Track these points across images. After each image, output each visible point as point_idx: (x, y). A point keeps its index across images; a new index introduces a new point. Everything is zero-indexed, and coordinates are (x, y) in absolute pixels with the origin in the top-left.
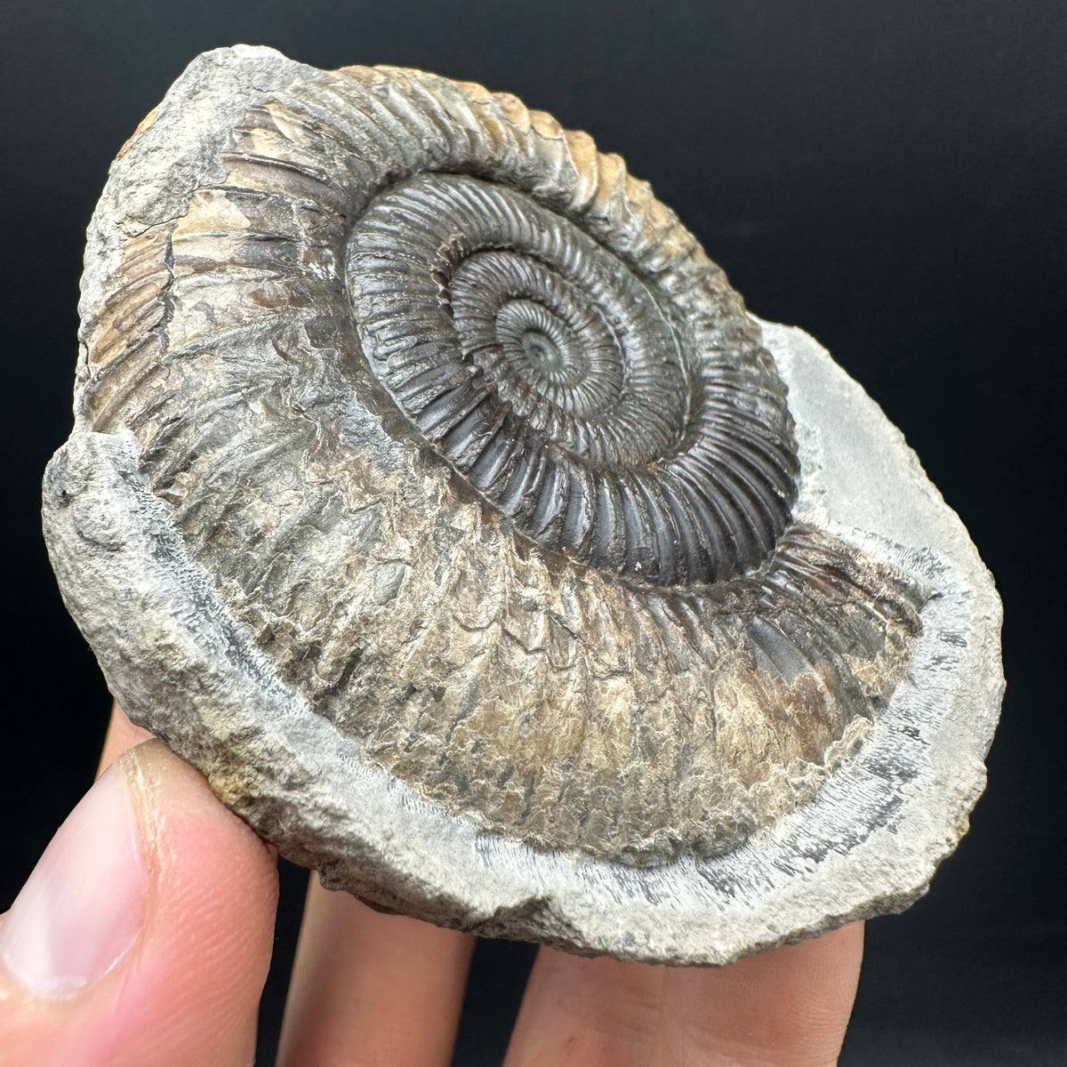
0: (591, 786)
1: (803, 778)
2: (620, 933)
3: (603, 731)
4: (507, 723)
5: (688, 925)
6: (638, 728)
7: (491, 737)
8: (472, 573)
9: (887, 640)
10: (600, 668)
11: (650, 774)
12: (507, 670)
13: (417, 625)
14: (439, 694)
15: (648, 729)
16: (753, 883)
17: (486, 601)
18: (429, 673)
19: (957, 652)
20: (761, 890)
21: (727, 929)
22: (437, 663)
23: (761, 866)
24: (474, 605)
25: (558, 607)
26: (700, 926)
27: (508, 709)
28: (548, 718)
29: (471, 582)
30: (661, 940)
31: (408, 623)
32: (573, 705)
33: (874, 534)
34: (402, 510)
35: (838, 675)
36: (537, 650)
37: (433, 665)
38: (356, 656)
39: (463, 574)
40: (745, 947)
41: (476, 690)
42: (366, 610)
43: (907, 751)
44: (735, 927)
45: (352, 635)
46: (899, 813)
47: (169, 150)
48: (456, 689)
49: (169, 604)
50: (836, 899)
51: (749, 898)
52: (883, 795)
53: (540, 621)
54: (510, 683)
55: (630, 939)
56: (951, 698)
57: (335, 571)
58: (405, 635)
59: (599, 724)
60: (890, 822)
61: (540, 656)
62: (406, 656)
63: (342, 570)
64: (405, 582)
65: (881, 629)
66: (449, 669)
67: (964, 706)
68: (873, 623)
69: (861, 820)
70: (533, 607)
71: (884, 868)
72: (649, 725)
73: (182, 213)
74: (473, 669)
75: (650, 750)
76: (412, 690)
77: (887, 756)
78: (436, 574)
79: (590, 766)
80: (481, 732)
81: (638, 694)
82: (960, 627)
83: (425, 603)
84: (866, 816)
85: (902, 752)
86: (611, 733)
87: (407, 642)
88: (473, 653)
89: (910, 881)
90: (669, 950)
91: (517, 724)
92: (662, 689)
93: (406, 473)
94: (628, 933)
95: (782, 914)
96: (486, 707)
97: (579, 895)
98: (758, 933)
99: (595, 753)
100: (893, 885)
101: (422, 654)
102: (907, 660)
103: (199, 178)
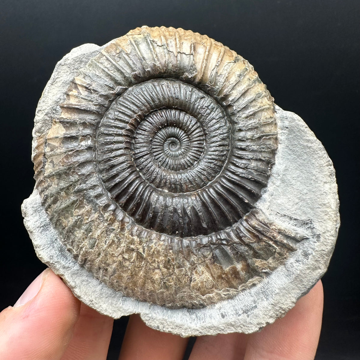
0: (149, 293)
1: (228, 293)
2: (156, 325)
3: (152, 282)
4: (124, 278)
5: (177, 326)
6: (162, 282)
7: (120, 280)
8: (116, 240)
9: (276, 253)
10: (151, 267)
11: (166, 293)
12: (124, 266)
13: (99, 254)
14: (106, 270)
15: (166, 283)
16: (201, 319)
17: (119, 249)
18: (103, 265)
19: (305, 261)
20: (202, 322)
21: (187, 330)
22: (105, 263)
23: (206, 315)
24: (116, 249)
25: (141, 250)
26: (180, 327)
27: (125, 275)
28: (135, 278)
29: (115, 243)
30: (168, 329)
31: (97, 254)
32: (142, 276)
33: (285, 215)
34: (98, 223)
35: (248, 265)
36: (132, 262)
37: (104, 264)
38: (86, 259)
39: (113, 241)
40: (191, 335)
41: (115, 270)
42: (87, 250)
43: (269, 291)
44: (189, 330)
45: (84, 255)
46: (253, 311)
47: (43, 110)
48: (110, 270)
49: (42, 247)
50: (223, 330)
51: (198, 323)
52: (253, 303)
53: (134, 254)
54: (125, 269)
55: (158, 327)
56: (294, 276)
57: (80, 239)
58: (96, 256)
59: (151, 280)
60: (249, 313)
61: (133, 264)
62: (97, 261)
63: (82, 239)
64: (96, 244)
65: (274, 250)
66: (108, 265)
67: (298, 280)
68: (271, 248)
69: (242, 309)
70: (133, 250)
71: (241, 326)
72: (167, 282)
73: (50, 128)
74: (114, 266)
75: (167, 287)
76: (100, 268)
77: (263, 290)
78: (105, 241)
79: (148, 289)
80: (118, 279)
81: (163, 275)
82: (310, 252)
83: (101, 249)
84: (244, 309)
85: (268, 291)
86: (155, 283)
87: (98, 258)
88: (114, 262)
89: (248, 331)
90: (169, 331)
91: (126, 279)
92: (172, 273)
93: (100, 212)
94: (158, 326)
95: (205, 330)
96: (118, 274)
97: (147, 314)
98: (196, 333)
99: (149, 286)
100: (242, 331)
101: (101, 261)
102: (286, 259)
103: (53, 116)
